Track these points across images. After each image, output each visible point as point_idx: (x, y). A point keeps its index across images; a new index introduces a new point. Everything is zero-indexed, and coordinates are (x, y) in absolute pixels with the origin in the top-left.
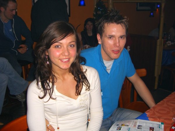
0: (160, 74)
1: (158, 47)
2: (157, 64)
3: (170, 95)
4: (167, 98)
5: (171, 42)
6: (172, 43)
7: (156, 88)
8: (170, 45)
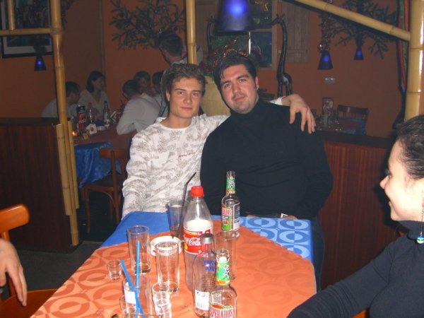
0: (77, 207)
1: (61, 143)
2: (65, 184)
3: (88, 260)
4: (80, 268)
5: (97, 125)
6: (101, 128)
7: (75, 242)
8: (95, 132)
